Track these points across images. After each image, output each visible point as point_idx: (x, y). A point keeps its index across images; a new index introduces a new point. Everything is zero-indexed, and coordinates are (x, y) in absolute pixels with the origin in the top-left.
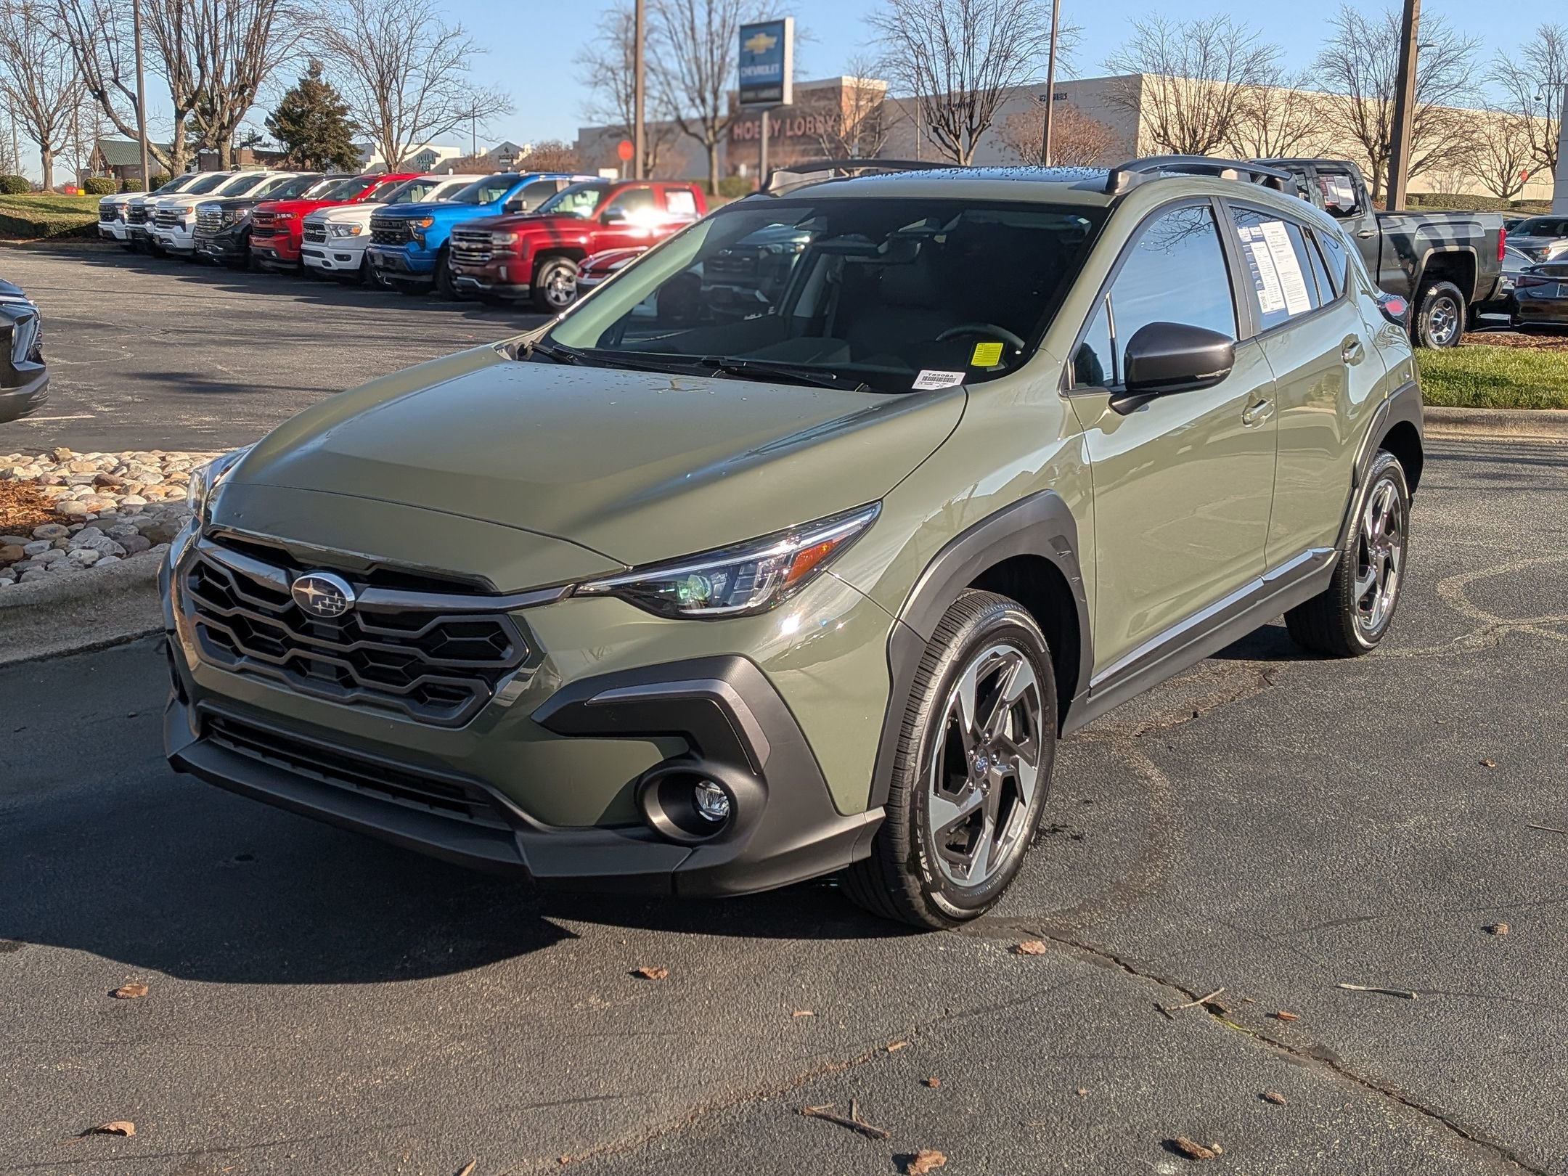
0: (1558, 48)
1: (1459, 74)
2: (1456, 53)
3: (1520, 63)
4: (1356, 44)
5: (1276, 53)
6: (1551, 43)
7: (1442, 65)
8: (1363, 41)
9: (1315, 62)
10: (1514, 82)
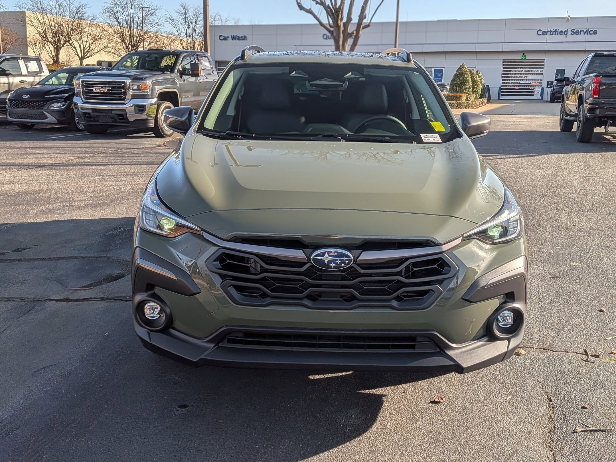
0: (187, 11)
1: (156, 18)
2: (154, 11)
3: (175, 16)
4: (116, 5)
5: (88, 6)
6: (185, 9)
7: (149, 15)
8: (119, 4)
9: (102, 11)
10: (173, 23)
